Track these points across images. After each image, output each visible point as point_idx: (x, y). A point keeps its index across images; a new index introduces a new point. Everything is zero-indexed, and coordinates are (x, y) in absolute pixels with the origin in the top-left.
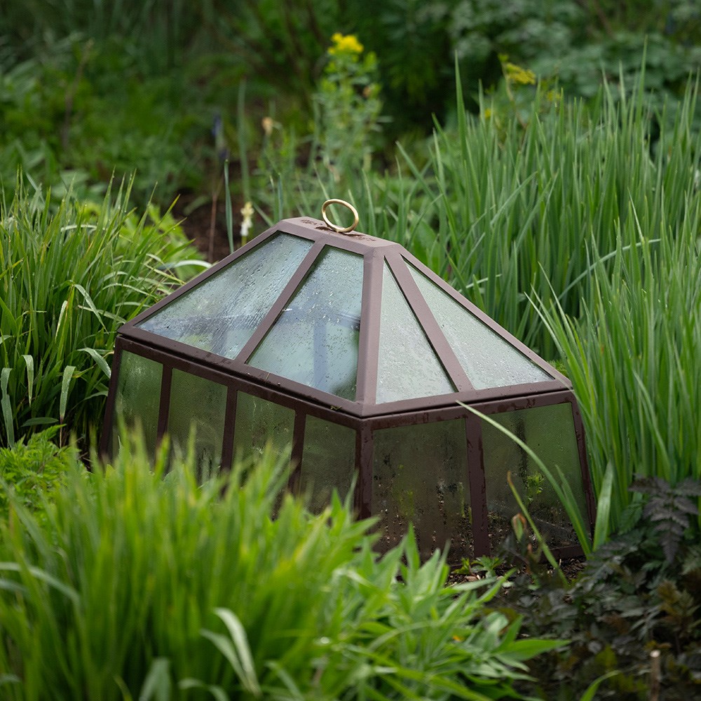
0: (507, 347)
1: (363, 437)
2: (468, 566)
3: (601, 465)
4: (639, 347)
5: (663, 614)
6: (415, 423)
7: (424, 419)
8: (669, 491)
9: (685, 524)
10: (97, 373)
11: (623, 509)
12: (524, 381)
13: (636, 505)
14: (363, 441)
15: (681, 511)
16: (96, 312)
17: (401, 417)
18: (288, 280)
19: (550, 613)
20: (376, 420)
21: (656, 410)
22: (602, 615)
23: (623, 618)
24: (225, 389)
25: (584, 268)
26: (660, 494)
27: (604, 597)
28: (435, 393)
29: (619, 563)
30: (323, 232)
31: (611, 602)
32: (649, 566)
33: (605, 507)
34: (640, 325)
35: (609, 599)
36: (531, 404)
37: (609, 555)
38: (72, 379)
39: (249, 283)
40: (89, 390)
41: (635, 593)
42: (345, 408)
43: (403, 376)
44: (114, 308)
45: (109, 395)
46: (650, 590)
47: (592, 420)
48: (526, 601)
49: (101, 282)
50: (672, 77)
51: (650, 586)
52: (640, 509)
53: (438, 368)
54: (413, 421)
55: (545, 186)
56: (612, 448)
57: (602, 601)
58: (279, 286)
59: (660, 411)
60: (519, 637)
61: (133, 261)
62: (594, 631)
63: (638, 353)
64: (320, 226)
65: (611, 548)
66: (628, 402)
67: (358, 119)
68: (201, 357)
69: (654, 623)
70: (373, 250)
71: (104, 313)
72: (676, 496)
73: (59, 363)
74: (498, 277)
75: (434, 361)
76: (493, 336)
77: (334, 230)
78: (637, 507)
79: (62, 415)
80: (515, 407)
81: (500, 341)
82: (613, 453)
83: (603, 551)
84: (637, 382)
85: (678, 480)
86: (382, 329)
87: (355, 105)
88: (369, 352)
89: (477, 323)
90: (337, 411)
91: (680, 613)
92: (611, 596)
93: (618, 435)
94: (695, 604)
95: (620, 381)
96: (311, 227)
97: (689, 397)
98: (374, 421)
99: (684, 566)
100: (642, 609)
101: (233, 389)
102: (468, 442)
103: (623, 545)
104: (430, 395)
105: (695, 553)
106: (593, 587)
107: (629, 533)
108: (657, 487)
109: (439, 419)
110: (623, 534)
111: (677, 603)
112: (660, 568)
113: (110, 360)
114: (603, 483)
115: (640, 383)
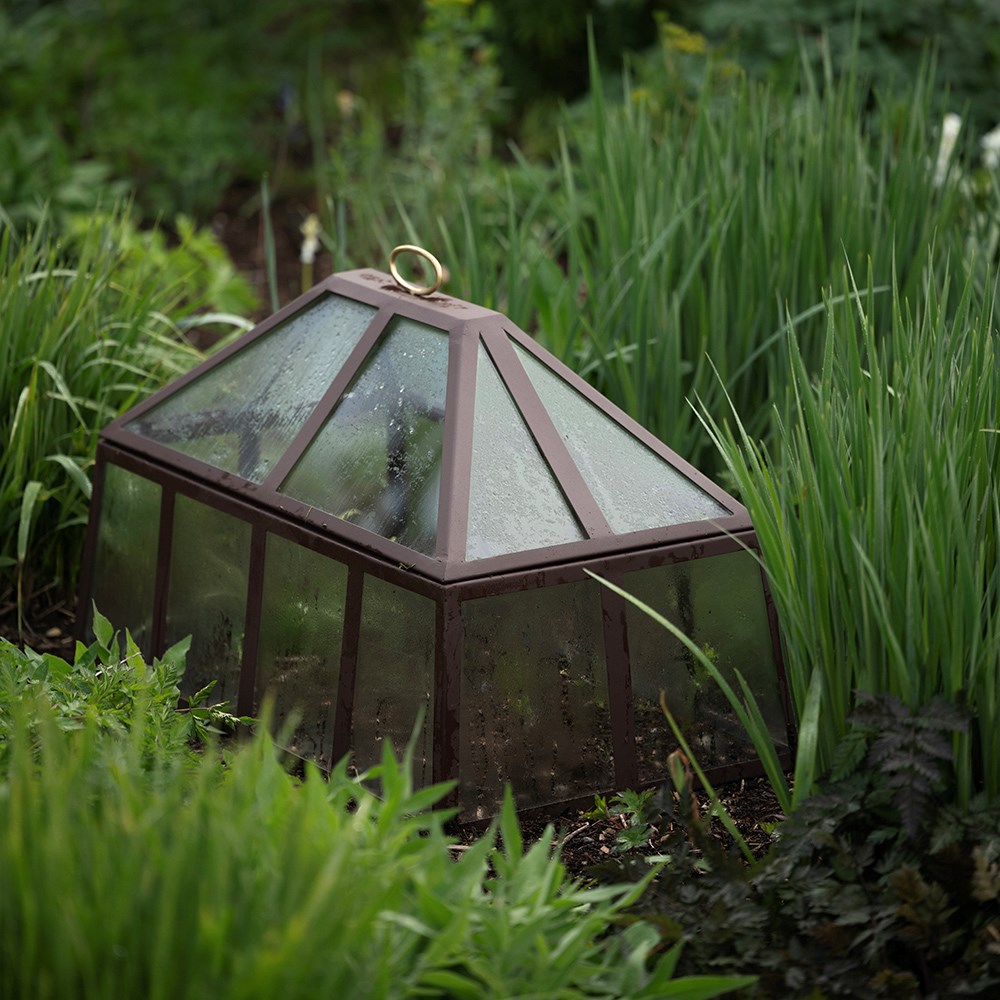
0: (661, 466)
1: (446, 611)
2: (604, 809)
3: (804, 670)
4: (861, 491)
5: (901, 921)
6: (524, 588)
7: (538, 581)
8: (909, 720)
9: (935, 776)
10: (74, 491)
11: (838, 742)
12: (688, 518)
13: (859, 735)
14: (447, 617)
15: (928, 755)
16: (72, 402)
17: (504, 580)
18: (341, 365)
19: (725, 926)
20: (466, 586)
21: (887, 589)
22: (806, 918)
23: (838, 927)
24: (248, 528)
25: (774, 328)
26: (894, 727)
27: (809, 890)
28: (555, 542)
29: (832, 830)
30: (391, 293)
31: (820, 898)
32: (878, 836)
33: (809, 739)
34: (861, 456)
35: (817, 892)
36: (698, 553)
37: (816, 818)
38: (37, 502)
39: (285, 368)
40: (64, 513)
41: (857, 881)
42: (420, 567)
43: (507, 516)
44: (99, 395)
45: (90, 521)
46: (880, 876)
47: (789, 603)
48: (689, 893)
49: (80, 358)
50: (891, 25)
51: (880, 870)
52: (863, 741)
53: (560, 503)
54: (523, 585)
55: (718, 211)
56: (819, 644)
57: (806, 894)
58: (328, 374)
59: (893, 591)
60: (677, 974)
61: (128, 326)
62: (795, 949)
63: (858, 504)
64: (387, 284)
65: (819, 805)
66: (845, 577)
67: (467, 93)
68: (214, 478)
69: (887, 937)
70: (462, 324)
71: (84, 402)
72: (918, 730)
73: (18, 478)
74: (652, 346)
75: (553, 491)
76: (642, 450)
77: (408, 291)
78: (860, 739)
79: (22, 555)
80: (674, 557)
81: (652, 457)
82: (821, 654)
83: (809, 810)
84: (859, 555)
85: (921, 703)
86: (475, 444)
87: (464, 73)
88: (456, 481)
89: (618, 431)
90: (408, 570)
91: (928, 918)
92: (820, 886)
93: (828, 622)
94: (951, 904)
95: (832, 543)
96: (374, 286)
97: (938, 573)
98: (462, 588)
99: (933, 840)
100: (868, 909)
101: (261, 528)
102: (605, 613)
103: (837, 799)
104: (547, 545)
105: (949, 817)
106: (793, 871)
107: (846, 779)
108: (891, 715)
109: (561, 581)
110: (839, 781)
111: (923, 902)
112: (895, 838)
113: (92, 473)
114: (807, 700)
115: (863, 555)
